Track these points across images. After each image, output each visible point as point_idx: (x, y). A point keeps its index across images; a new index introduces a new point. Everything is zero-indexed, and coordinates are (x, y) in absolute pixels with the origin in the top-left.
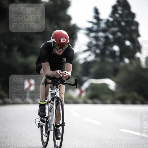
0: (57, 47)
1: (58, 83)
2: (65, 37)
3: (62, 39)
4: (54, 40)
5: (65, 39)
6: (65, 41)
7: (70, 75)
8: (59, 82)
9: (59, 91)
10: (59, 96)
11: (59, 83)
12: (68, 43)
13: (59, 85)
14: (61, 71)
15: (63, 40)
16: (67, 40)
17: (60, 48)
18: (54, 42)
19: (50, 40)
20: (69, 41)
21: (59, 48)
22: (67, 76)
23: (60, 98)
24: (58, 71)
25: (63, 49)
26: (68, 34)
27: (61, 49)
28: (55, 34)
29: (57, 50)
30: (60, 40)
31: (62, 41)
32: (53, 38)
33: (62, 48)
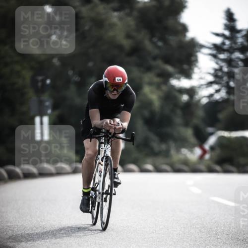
0: (110, 89)
1: (108, 136)
2: (122, 76)
3: (117, 78)
4: (106, 79)
5: (121, 78)
6: (121, 81)
7: (127, 127)
8: (110, 136)
9: (110, 148)
10: (110, 155)
11: (110, 138)
12: (126, 83)
13: (110, 140)
14: (112, 121)
15: (118, 80)
16: (124, 80)
17: (114, 90)
18: (106, 82)
19: (102, 79)
20: (127, 81)
21: (112, 90)
22: (120, 128)
23: (110, 158)
24: (108, 121)
25: (119, 91)
26: (126, 72)
27: (115, 92)
28: (108, 71)
29: (111, 92)
30: (115, 80)
31: (116, 81)
32: (105, 77)
33: (117, 91)
